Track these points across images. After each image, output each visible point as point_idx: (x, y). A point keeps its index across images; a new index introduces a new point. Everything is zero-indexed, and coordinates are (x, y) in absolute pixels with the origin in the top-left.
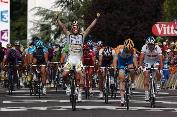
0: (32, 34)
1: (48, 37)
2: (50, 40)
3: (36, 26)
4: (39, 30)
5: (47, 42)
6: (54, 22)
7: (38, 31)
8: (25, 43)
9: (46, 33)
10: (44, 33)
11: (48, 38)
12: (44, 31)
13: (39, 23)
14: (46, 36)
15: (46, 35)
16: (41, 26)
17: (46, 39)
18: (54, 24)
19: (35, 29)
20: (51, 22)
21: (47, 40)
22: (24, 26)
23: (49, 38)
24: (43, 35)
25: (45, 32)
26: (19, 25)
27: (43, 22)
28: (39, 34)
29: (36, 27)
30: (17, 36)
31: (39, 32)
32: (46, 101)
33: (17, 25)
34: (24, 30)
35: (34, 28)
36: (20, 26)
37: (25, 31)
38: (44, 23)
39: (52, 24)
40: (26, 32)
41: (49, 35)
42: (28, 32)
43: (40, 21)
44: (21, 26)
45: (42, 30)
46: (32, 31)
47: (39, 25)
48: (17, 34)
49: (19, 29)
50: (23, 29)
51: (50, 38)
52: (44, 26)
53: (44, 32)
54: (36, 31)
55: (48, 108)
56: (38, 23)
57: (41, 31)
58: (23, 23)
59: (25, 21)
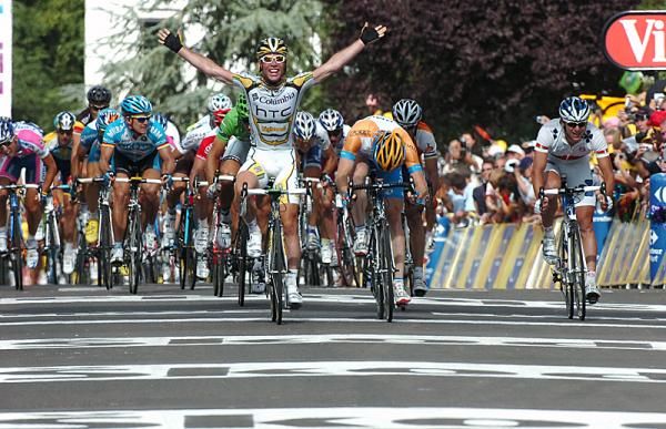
0: (106, 62)
1: (170, 75)
2: (179, 88)
3: (120, 29)
4: (133, 45)
5: (168, 94)
6: (195, 10)
7: (130, 49)
8: (76, 100)
9: (163, 57)
10: (153, 57)
11: (172, 80)
12: (152, 48)
13: (134, 14)
14: (164, 70)
15: (162, 66)
16: (142, 30)
17: (163, 81)
18: (196, 19)
19: (118, 40)
20: (185, 10)
21: (165, 87)
22: (72, 25)
23: (176, 80)
24: (150, 64)
25: (158, 53)
26: (52, 24)
27: (151, 10)
28: (132, 60)
29: (123, 34)
30: (44, 70)
31: (134, 53)
32: (164, 341)
33: (43, 21)
34: (73, 43)
35: (113, 37)
36: (56, 26)
37: (74, 48)
38: (155, 15)
39: (186, 18)
40: (82, 52)
41: (177, 67)
42: (88, 51)
43: (136, 10)
44: (61, 28)
45: (148, 44)
46: (101, 51)
47: (132, 25)
48: (44, 61)
49: (51, 39)
50: (68, 40)
51: (179, 77)
52: (154, 28)
53: (152, 52)
54: (120, 46)
55: (171, 372)
56: (129, 15)
57: (141, 47)
58: (66, 15)
59: (75, 9)
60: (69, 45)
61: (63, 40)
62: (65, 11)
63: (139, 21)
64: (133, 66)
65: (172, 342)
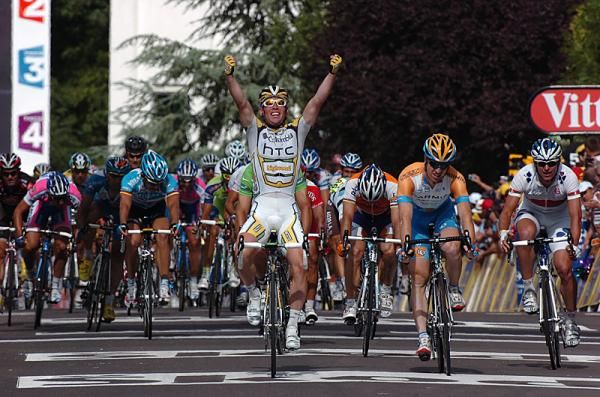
0: (126, 127)
1: (178, 137)
2: (185, 148)
3: (137, 100)
4: (149, 113)
5: (177, 153)
6: (199, 86)
7: (146, 117)
8: (101, 157)
9: (172, 123)
10: (164, 123)
11: (178, 141)
12: (163, 116)
13: (149, 89)
14: (173, 133)
15: (172, 130)
16: (156, 101)
17: (172, 142)
18: (198, 93)
19: (137, 109)
20: (191, 85)
21: (174, 148)
22: (98, 97)
23: (183, 141)
24: (162, 129)
25: (168, 120)
26: (82, 97)
27: (163, 85)
28: (147, 126)
29: (140, 105)
30: (75, 134)
31: (148, 120)
32: (172, 354)
33: (74, 95)
34: (100, 112)
35: (132, 107)
36: (85, 99)
37: (100, 116)
38: (167, 89)
39: (191, 92)
40: (106, 119)
41: (184, 131)
42: (111, 118)
43: (151, 84)
44: (89, 100)
45: (159, 113)
46: (124, 117)
47: (147, 97)
48: (74, 126)
49: (81, 109)
50: (95, 109)
51: (186, 139)
52: (165, 99)
53: (164, 119)
54: (137, 115)
55: (178, 379)
56: (145, 89)
57: (154, 114)
58: (93, 90)
59: (101, 84)
60: (95, 114)
61: (91, 109)
62: (93, 86)
63: (154, 94)
64: (147, 130)
65: (179, 355)
